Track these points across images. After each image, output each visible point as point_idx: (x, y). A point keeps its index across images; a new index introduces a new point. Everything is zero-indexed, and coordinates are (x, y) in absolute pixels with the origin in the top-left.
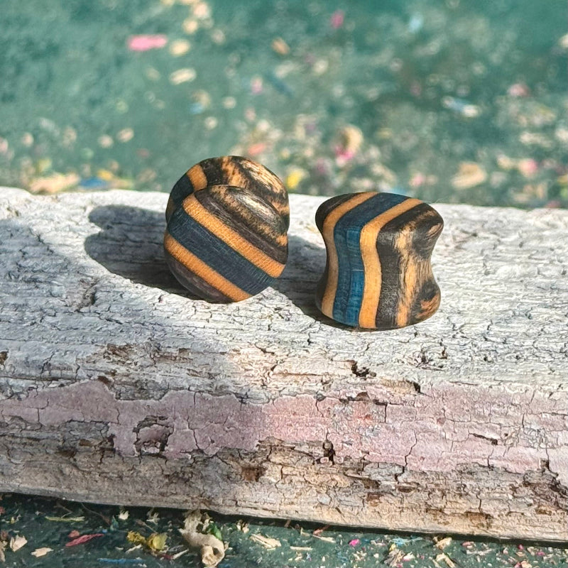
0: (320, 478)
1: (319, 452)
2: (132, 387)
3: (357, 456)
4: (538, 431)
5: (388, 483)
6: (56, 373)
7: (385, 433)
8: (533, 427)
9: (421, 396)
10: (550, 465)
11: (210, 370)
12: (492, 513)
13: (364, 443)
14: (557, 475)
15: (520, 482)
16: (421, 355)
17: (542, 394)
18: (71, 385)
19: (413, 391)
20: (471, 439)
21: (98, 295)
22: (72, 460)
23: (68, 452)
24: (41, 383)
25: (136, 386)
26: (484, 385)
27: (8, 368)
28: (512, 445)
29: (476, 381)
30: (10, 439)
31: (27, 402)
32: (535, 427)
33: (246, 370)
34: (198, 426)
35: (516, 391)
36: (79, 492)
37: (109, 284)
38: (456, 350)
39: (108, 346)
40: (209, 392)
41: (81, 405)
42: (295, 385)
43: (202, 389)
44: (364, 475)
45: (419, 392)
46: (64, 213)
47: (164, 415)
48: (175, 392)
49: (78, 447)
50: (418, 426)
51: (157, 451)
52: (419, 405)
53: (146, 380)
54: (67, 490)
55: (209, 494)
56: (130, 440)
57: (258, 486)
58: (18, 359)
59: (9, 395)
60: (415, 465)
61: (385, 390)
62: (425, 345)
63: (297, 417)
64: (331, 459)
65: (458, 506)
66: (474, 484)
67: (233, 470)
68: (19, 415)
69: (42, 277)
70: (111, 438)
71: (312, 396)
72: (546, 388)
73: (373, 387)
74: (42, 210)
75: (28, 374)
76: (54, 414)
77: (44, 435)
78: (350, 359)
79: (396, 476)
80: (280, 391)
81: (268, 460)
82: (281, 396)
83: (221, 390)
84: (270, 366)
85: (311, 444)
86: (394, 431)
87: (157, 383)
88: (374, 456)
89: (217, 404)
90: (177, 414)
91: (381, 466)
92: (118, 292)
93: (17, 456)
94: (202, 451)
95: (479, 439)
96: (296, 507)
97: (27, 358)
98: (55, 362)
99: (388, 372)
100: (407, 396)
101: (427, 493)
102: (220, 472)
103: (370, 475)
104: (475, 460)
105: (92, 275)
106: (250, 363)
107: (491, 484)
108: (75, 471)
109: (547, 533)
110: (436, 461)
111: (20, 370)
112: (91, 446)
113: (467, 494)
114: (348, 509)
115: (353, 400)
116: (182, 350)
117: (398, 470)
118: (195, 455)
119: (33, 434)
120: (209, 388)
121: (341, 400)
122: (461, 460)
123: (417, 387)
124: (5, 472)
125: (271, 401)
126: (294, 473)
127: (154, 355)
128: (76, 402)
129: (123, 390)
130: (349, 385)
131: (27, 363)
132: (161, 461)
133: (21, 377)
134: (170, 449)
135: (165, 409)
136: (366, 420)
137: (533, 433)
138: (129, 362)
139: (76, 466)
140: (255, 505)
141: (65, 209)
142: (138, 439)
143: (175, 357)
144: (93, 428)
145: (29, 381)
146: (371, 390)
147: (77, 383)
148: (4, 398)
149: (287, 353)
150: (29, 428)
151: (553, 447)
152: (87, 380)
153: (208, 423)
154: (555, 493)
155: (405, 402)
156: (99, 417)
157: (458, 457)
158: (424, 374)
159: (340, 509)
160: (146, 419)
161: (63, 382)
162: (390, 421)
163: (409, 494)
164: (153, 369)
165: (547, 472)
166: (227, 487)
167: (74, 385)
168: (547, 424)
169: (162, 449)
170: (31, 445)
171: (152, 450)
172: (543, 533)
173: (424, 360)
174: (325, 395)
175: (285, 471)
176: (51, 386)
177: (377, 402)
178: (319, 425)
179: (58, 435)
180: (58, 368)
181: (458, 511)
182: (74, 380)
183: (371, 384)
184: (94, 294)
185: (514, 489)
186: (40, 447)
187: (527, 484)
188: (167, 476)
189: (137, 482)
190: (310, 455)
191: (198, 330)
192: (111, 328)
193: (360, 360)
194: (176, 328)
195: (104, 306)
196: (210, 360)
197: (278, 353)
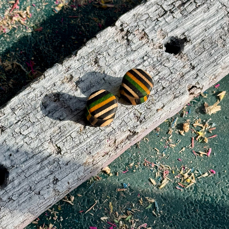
6: (81, 178)
16: (135, 116)
24: (78, 181)
25: (97, 168)
33: (111, 147)
38: (140, 109)
39: (84, 164)
43: (109, 159)
48: (104, 163)
61: (141, 133)
62: (133, 112)
71: (128, 144)
73: (139, 135)
78: (127, 129)
82: (123, 148)
84: (113, 142)
87: (100, 165)
97: (73, 180)
106: (110, 144)
111: (73, 183)
115: (136, 139)
116: (97, 153)
125: (122, 150)
127: (92, 158)
145: (76, 183)
149: (115, 137)
152: (88, 175)
164: (95, 161)
174: (131, 142)
184: (57, 146)
191: (90, 142)
192: (74, 155)
193: (129, 128)
194: (86, 145)
195: (64, 149)
196: (103, 151)
197: (113, 138)
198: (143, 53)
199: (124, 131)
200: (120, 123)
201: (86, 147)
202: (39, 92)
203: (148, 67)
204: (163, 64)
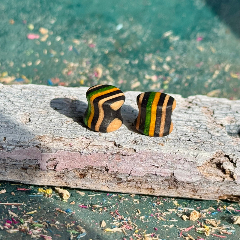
0: (103, 177)
1: (104, 170)
2: (46, 149)
3: (115, 171)
4: (171, 164)
5: (124, 179)
6: (22, 144)
7: (125, 164)
10: (174, 174)
12: (155, 188)
13: (118, 167)
14: (176, 177)
15: (164, 179)
16: (134, 140)
17: (173, 153)
18: (27, 148)
19: (134, 152)
20: (150, 166)
21: (31, 119)
22: (26, 171)
23: (25, 169)
24: (17, 147)
25: (48, 149)
26: (155, 150)
27: (6, 142)
28: (163, 168)
29: (153, 149)
30: (6, 164)
31: (13, 153)
33: (81, 144)
34: (67, 161)
35: (165, 152)
36: (27, 181)
37: (34, 115)
38: (145, 139)
39: (38, 136)
41: (30, 154)
42: (97, 149)
43: (68, 150)
44: (117, 177)
45: (136, 152)
46: (15, 91)
47: (56, 158)
48: (60, 151)
49: (28, 167)
50: (135, 162)
51: (53, 169)
52: (136, 156)
53: (51, 147)
54: (23, 180)
55: (68, 182)
56: (45, 165)
57: (84, 179)
58: (10, 139)
59: (7, 151)
60: (133, 174)
61: (125, 151)
62: (135, 137)
63: (98, 159)
64: (107, 172)
65: (145, 186)
66: (150, 180)
67: (76, 175)
68: (10, 157)
69: (12, 112)
70: (39, 165)
71: (102, 153)
72: (174, 151)
73: (122, 150)
74: (8, 90)
75: (13, 144)
76: (21, 157)
77: (17, 163)
78: (113, 141)
79: (127, 177)
80: (92, 151)
81: (88, 172)
83: (74, 150)
84: (89, 143)
85: (101, 167)
86: (127, 163)
87: (54, 148)
88: (121, 171)
89: (73, 154)
90: (60, 157)
91: (122, 174)
92: (37, 118)
93: (8, 170)
94: (67, 169)
95: (153, 166)
96: (95, 186)
97: (13, 139)
98: (22, 140)
99: (126, 145)
100: (132, 153)
101: (136, 182)
102: (72, 175)
103: (119, 177)
104: (151, 173)
106: (82, 142)
107: (155, 180)
108: (26, 174)
109: (171, 194)
110: (140, 173)
111: (10, 143)
112: (32, 167)
113: (148, 183)
114: (111, 187)
115: (115, 154)
116: (61, 137)
117: (128, 175)
118: (65, 170)
119: (14, 163)
120: (70, 150)
121: (111, 154)
122: (147, 173)
123: (135, 150)
124: (4, 174)
125: (90, 154)
126: (95, 176)
127: (52, 139)
128: (28, 153)
129: (43, 150)
130: (114, 150)
131: (13, 141)
132: (54, 172)
133: (11, 145)
134: (57, 168)
135: (56, 156)
136: (119, 160)
137: (170, 165)
138: (44, 141)
139: (27, 173)
140: (82, 185)
141: (15, 90)
142: (47, 165)
143: (59, 140)
144: (33, 161)
145: (13, 147)
146: (120, 151)
147: (29, 147)
148: (5, 152)
149: (94, 139)
150: (13, 161)
151: (175, 169)
152: (32, 147)
153: (70, 160)
154: (175, 183)
155: (131, 155)
156: (35, 158)
158: (137, 146)
159: (109, 187)
160: (50, 159)
161: (24, 147)
162: (126, 161)
163: (130, 182)
164: (52, 143)
165: (173, 176)
166: (74, 180)
168: (174, 162)
169: (55, 168)
170: (13, 166)
171: (51, 168)
172: (169, 194)
173: (135, 142)
174: (106, 152)
175: (92, 175)
176: (20, 148)
177: (123, 155)
178: (104, 161)
179: (22, 163)
180: (23, 143)
181: (145, 188)
182: (28, 146)
183: (121, 149)
184: (29, 119)
185: (162, 181)
186: (16, 167)
187: (166, 180)
188: (55, 176)
189: (46, 178)
190: (101, 170)
192: (37, 130)
195: (34, 123)
196: (70, 141)
197: (91, 139)
199: (109, 140)
202: (61, 92)
203: (190, 126)
204: (208, 131)
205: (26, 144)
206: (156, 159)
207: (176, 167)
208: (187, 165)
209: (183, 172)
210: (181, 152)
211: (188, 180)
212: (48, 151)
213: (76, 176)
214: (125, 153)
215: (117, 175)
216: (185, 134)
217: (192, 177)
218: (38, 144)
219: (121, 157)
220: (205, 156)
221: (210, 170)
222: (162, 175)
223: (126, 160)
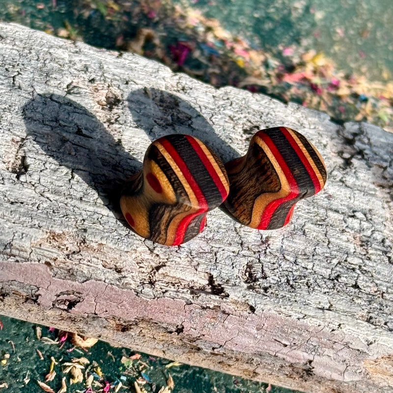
0: (164, 338)
1: (173, 329)
2: (66, 272)
3: (195, 334)
4: (315, 346)
6: (15, 252)
7: (220, 328)
8: (313, 343)
9: (253, 315)
10: (312, 363)
11: (117, 263)
12: (260, 373)
13: (204, 330)
14: (313, 368)
15: (288, 365)
16: (248, 270)
17: (328, 329)
18: (24, 263)
20: (272, 341)
21: (29, 161)
25: (69, 272)
26: (295, 317)
28: (295, 349)
32: (314, 344)
33: (140, 267)
34: (102, 302)
35: (313, 324)
37: (33, 149)
39: (50, 232)
40: (117, 285)
41: (25, 275)
42: (173, 288)
43: (113, 282)
44: (194, 344)
45: (253, 312)
47: (81, 292)
48: (95, 281)
49: (11, 294)
50: (243, 329)
51: (66, 308)
52: (250, 319)
53: (77, 269)
55: (85, 330)
56: (51, 300)
57: (120, 333)
61: (232, 307)
62: (249, 259)
63: (169, 309)
64: (178, 333)
65: (242, 366)
66: (259, 359)
67: (110, 325)
70: (37, 296)
71: (184, 301)
73: (225, 304)
78: (208, 271)
80: (164, 293)
81: (136, 324)
82: (164, 297)
83: (126, 286)
85: (169, 324)
86: (227, 328)
87: (84, 273)
88: (206, 338)
89: (120, 293)
90: (90, 293)
91: (207, 342)
94: (97, 314)
95: (277, 342)
96: (139, 347)
98: (16, 243)
99: (236, 294)
100: (245, 313)
101: (227, 358)
102: (101, 324)
103: (197, 345)
104: (268, 351)
105: (19, 134)
107: (269, 362)
109: (286, 385)
110: (244, 347)
112: (21, 296)
113: (252, 363)
114: (171, 353)
115: (210, 308)
116: (100, 245)
117: (217, 346)
118: (90, 314)
120: (118, 283)
122: (259, 350)
123: (253, 309)
125: (156, 298)
126: (149, 333)
127: (80, 243)
128: (23, 273)
129: (59, 272)
130: (211, 300)
132: (64, 312)
134: (75, 309)
135: (84, 289)
136: (212, 319)
137: (311, 346)
142: (56, 300)
144: (28, 287)
146: (224, 306)
147: (29, 262)
149: (167, 257)
151: (319, 355)
152: (37, 262)
153: (108, 301)
155: (242, 316)
156: (35, 283)
157: (259, 348)
158: (258, 300)
159: (166, 352)
160: (68, 291)
161: (18, 259)
163: (215, 356)
164: (80, 257)
165: (308, 365)
166: (100, 330)
167: (27, 263)
168: (322, 344)
169: (70, 308)
171: (62, 307)
172: (283, 385)
173: (251, 275)
174: (193, 302)
175: (143, 331)
176: (10, 260)
177: (224, 312)
178: (181, 316)
180: (18, 249)
181: (240, 368)
182: (27, 260)
183: (225, 302)
184: (24, 158)
185: (282, 367)
187: (291, 366)
188: (62, 317)
190: (165, 329)
191: (104, 218)
192: (45, 205)
193: (215, 274)
194: (89, 213)
195: (35, 177)
196: (118, 256)
197: (162, 256)
198: (361, 204)
200: (201, 251)
201: (85, 217)
202: (83, 63)
203: (353, 232)
204: (389, 255)
205: (25, 255)
206: (289, 332)
207: (321, 352)
208: (345, 354)
209: (332, 363)
210: (344, 330)
211: (335, 376)
212: (67, 277)
213: (108, 328)
214: (231, 310)
215: (195, 341)
216: (346, 261)
217: (346, 373)
218: (51, 259)
219: (220, 315)
220: (389, 346)
221: (384, 366)
222: (288, 359)
223: (226, 322)
